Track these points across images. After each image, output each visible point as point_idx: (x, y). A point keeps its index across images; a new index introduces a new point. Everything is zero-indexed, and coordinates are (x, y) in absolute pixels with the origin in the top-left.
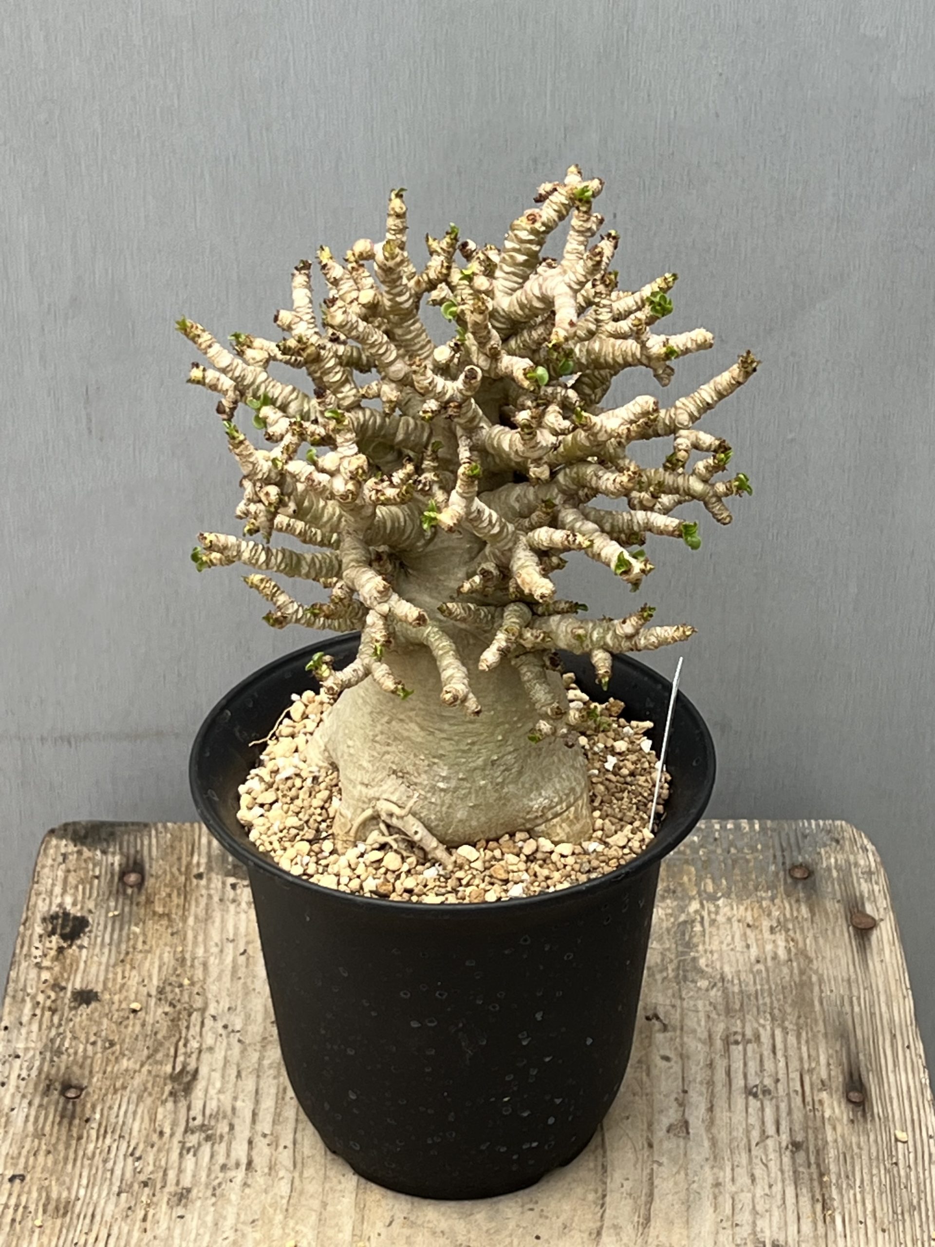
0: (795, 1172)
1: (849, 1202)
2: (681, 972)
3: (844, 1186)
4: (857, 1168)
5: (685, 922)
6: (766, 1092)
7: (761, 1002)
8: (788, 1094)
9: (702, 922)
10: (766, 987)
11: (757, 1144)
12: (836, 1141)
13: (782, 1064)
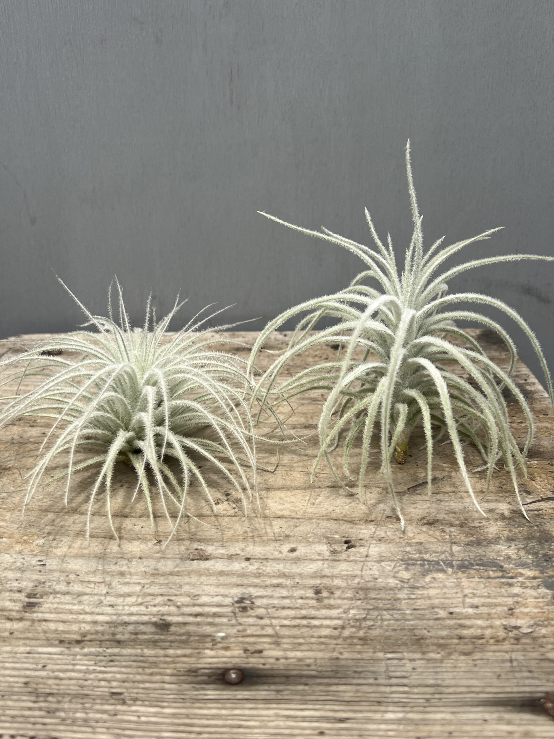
0: (127, 624)
1: (73, 660)
2: (419, 562)
3: (99, 658)
4: (123, 670)
5: (502, 567)
6: (245, 609)
7: (385, 612)
8: (240, 624)
9: (503, 577)
10: (409, 617)
11: (169, 600)
12: (166, 656)
13: (286, 622)
